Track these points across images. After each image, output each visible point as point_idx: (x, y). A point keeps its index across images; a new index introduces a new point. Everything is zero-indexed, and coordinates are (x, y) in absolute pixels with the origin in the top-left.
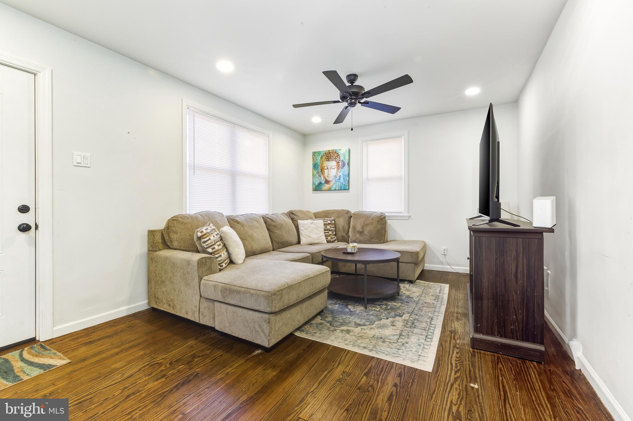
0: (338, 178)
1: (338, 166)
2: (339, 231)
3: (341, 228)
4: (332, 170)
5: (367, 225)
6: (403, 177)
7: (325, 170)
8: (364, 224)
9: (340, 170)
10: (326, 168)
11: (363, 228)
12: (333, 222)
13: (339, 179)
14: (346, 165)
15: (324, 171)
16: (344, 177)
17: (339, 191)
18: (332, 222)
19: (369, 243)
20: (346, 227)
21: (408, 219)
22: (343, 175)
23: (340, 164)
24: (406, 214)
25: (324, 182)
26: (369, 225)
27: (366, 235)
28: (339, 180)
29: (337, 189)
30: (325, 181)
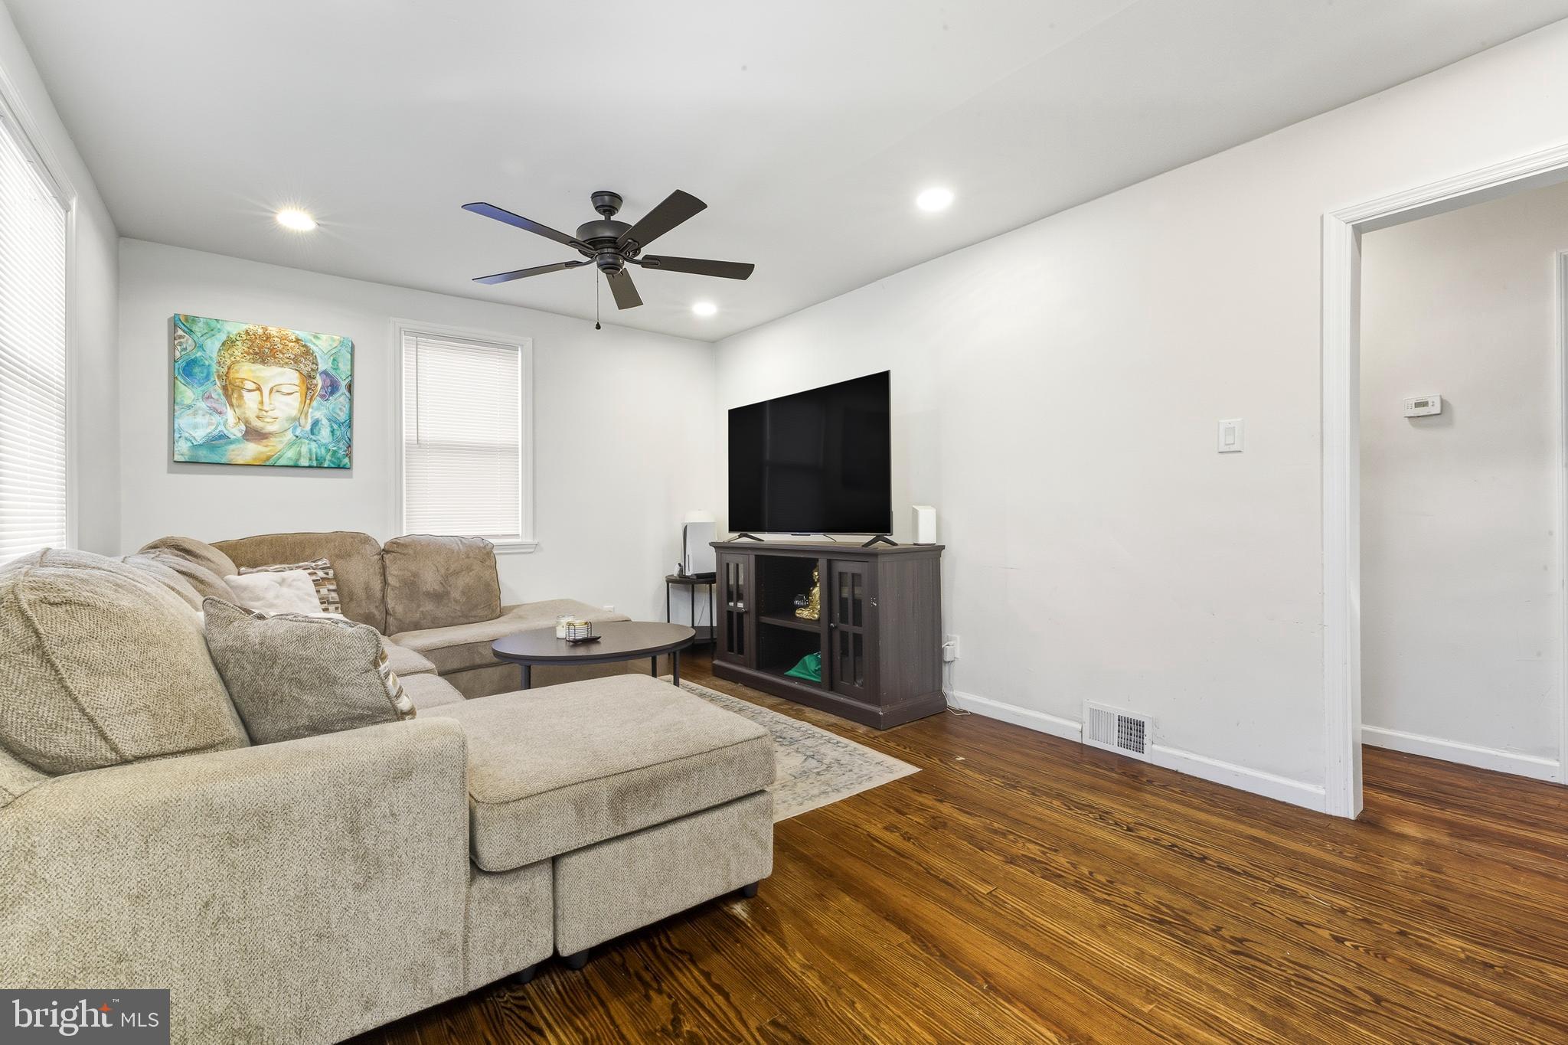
0: (308, 427)
1: (308, 389)
2: (351, 599)
3: (359, 591)
4: (276, 396)
5: (456, 573)
6: (520, 447)
7: (245, 393)
8: (447, 569)
9: (314, 403)
10: (249, 385)
11: (445, 580)
12: (331, 572)
13: (312, 430)
14: (343, 389)
15: (241, 397)
16: (335, 427)
17: (311, 470)
18: (327, 574)
19: (466, 621)
20: (377, 585)
21: (532, 550)
22: (329, 420)
23: (315, 382)
24: (529, 541)
25: (240, 435)
26: (463, 573)
27: (456, 601)
28: (312, 433)
29: (304, 462)
30: (246, 431)
